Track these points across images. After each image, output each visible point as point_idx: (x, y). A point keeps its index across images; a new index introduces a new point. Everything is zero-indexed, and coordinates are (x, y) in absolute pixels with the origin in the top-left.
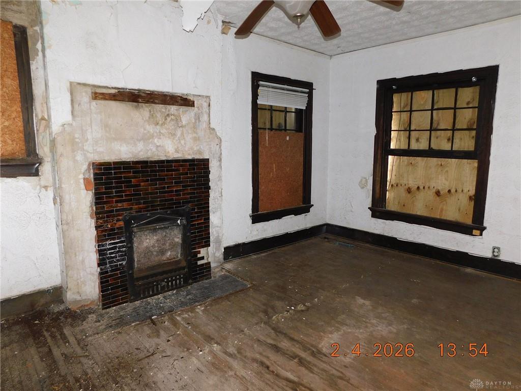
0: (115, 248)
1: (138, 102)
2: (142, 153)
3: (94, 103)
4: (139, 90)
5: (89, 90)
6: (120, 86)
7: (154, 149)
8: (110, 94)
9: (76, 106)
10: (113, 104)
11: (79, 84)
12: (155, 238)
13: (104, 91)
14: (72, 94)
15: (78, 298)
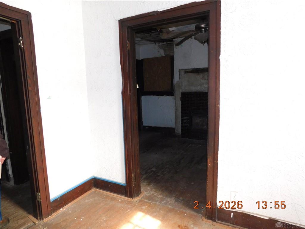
0: (186, 120)
1: (199, 73)
2: (199, 90)
3: (185, 75)
4: (199, 68)
5: (184, 71)
6: (193, 68)
7: (204, 88)
8: (190, 71)
9: (180, 76)
10: (191, 74)
11: (182, 69)
12: (200, 119)
13: (188, 70)
14: (179, 72)
15: (177, 132)
